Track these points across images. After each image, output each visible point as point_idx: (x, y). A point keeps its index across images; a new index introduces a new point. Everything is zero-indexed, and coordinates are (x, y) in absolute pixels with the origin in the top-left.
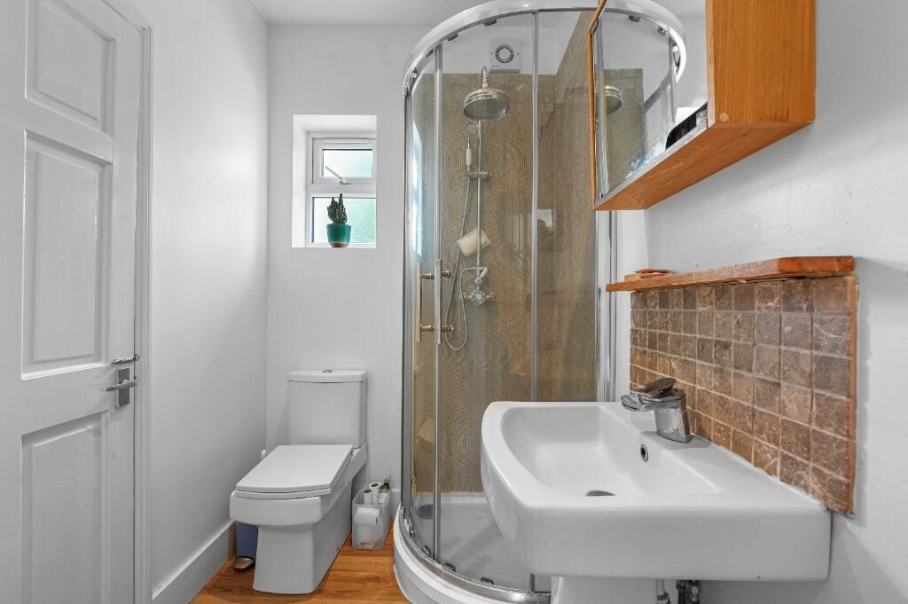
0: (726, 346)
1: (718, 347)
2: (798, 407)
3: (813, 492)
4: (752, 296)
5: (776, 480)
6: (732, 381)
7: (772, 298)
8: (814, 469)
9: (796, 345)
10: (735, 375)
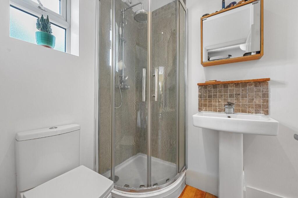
0: (239, 94)
1: (236, 95)
2: (259, 102)
3: (262, 113)
4: (247, 85)
5: (254, 114)
6: (241, 100)
7: (252, 85)
8: (262, 110)
9: (258, 92)
10: (242, 99)
